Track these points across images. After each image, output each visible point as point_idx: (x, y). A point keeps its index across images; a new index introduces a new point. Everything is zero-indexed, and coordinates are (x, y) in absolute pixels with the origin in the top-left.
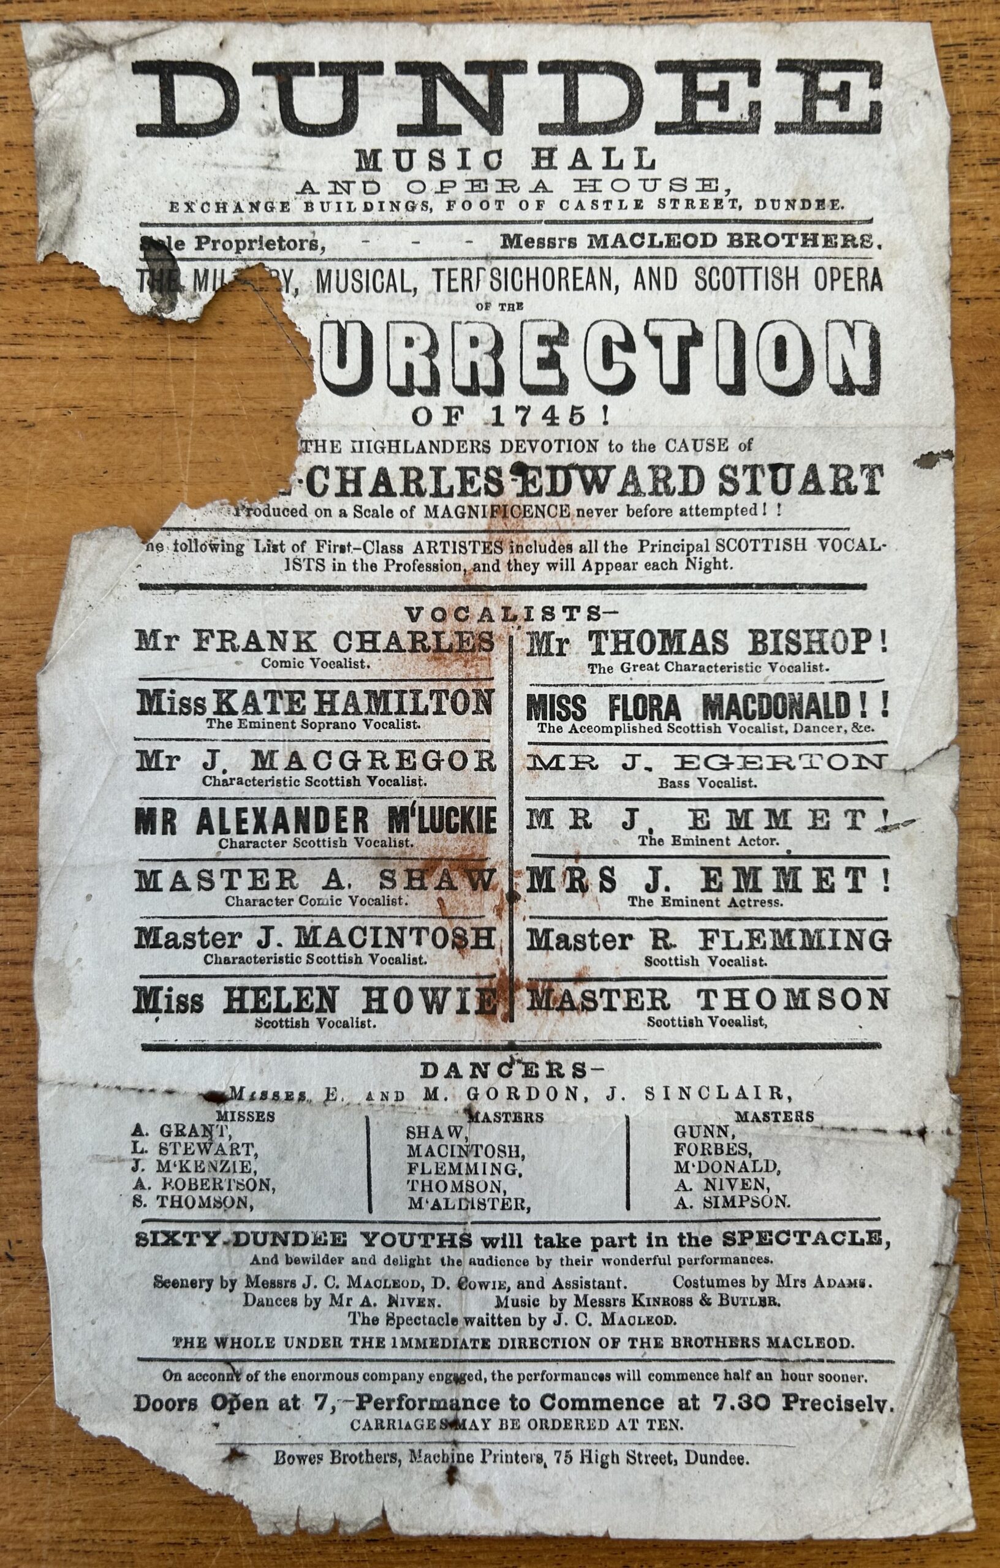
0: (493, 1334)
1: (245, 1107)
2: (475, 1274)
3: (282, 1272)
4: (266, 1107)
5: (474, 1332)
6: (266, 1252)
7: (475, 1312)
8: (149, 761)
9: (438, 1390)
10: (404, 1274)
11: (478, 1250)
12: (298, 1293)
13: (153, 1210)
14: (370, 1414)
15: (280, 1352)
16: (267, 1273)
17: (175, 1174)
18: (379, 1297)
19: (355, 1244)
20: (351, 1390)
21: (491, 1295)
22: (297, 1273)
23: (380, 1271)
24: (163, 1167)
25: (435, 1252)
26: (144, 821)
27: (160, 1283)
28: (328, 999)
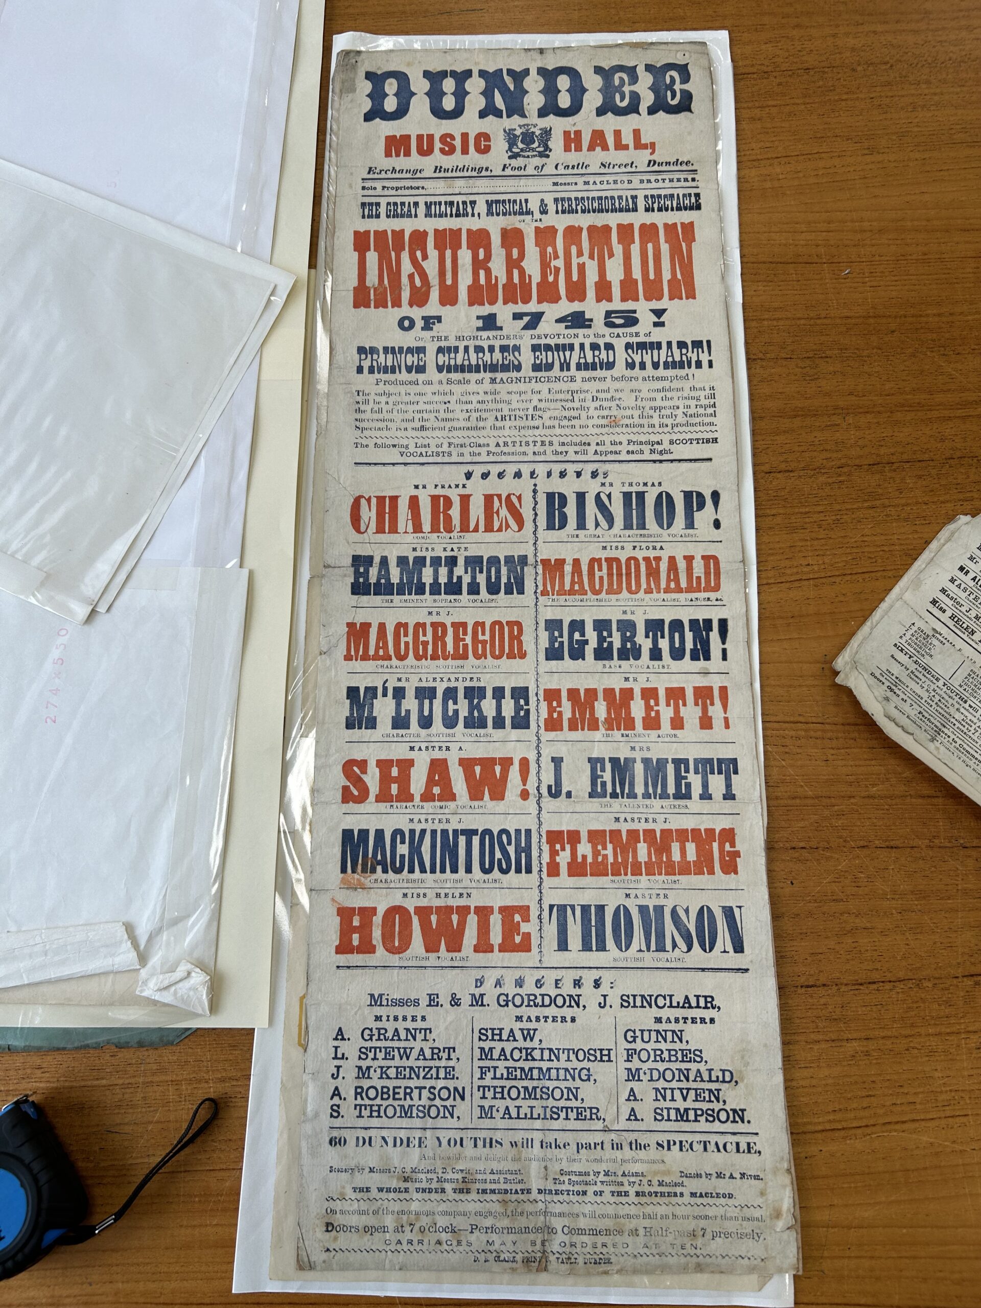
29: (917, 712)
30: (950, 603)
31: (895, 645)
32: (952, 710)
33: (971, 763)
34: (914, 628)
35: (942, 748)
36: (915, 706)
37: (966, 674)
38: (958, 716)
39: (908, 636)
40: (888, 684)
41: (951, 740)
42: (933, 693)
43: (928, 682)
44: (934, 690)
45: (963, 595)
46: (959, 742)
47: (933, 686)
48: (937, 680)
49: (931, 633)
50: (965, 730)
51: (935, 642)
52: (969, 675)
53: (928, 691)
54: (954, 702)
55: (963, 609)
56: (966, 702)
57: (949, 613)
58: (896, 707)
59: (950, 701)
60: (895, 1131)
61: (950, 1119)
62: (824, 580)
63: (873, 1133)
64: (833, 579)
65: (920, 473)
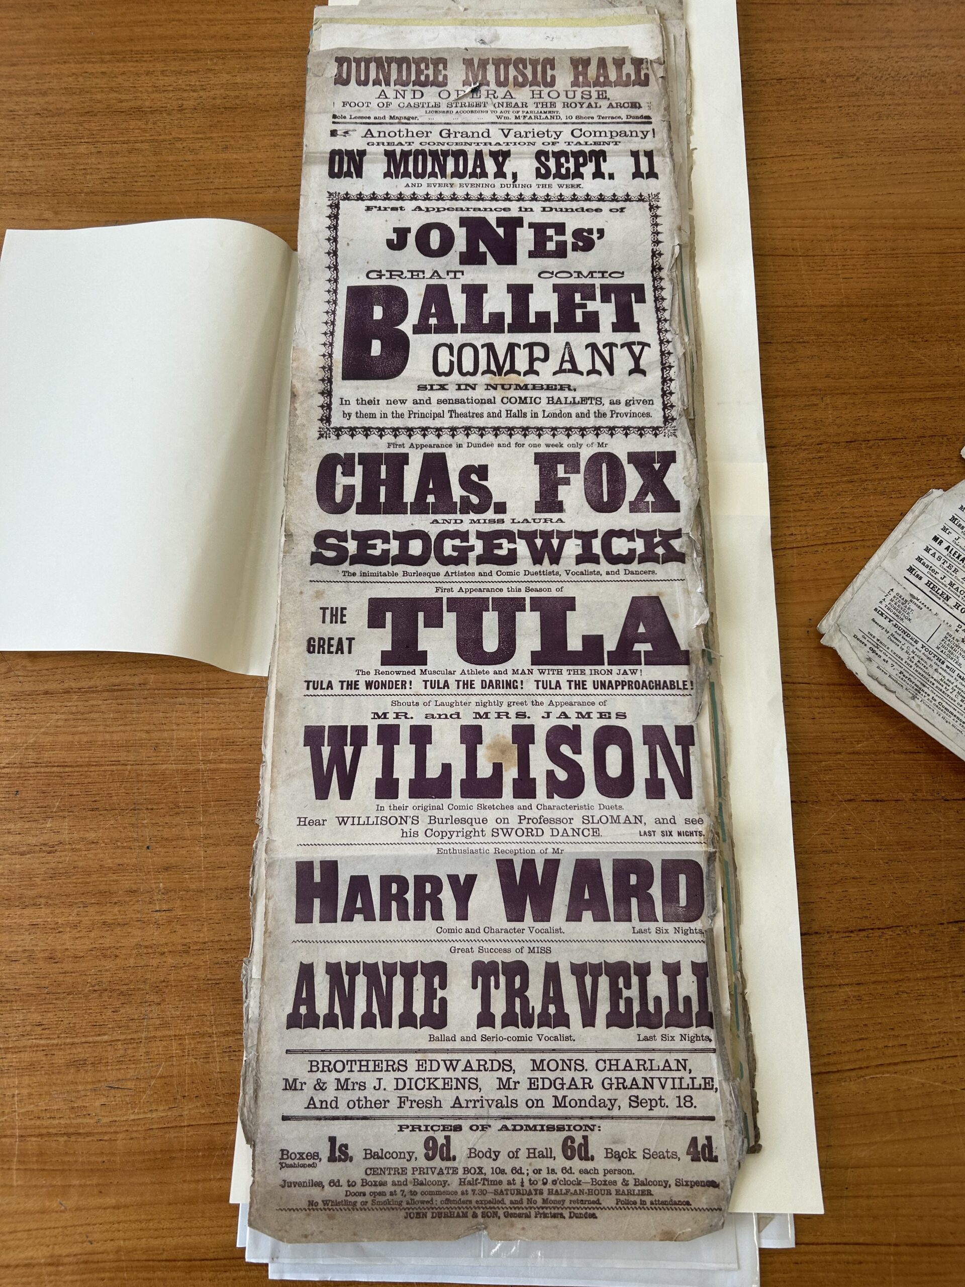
0: (936, 684)
1: (918, 603)
2: (940, 670)
3: (900, 638)
4: (922, 606)
5: (931, 680)
6: (900, 632)
7: (935, 677)
8: (944, 529)
9: (918, 684)
10: (925, 658)
11: (944, 666)
12: (900, 645)
13: (883, 606)
14: (901, 676)
15: (889, 651)
16: (896, 636)
17: (893, 603)
18: (917, 659)
19: (919, 646)
20: (900, 669)
21: (941, 677)
22: (903, 641)
23: (920, 654)
24: (892, 600)
25: (935, 660)
26: (935, 539)
27: (873, 620)
28: (948, 598)
29: (898, 672)
30: (926, 570)
31: (876, 609)
32: (931, 671)
33: (950, 720)
34: (893, 594)
35: (923, 706)
36: (896, 666)
37: (943, 637)
38: (936, 676)
39: (888, 601)
40: (869, 645)
41: (930, 698)
42: (912, 655)
43: (907, 645)
44: (913, 652)
45: (938, 563)
46: (939, 700)
47: (912, 648)
48: (916, 642)
49: (909, 598)
50: (944, 689)
51: (913, 606)
52: (946, 637)
53: (907, 652)
54: (932, 663)
55: (938, 576)
56: (943, 663)
57: (925, 580)
58: (878, 667)
59: (929, 662)
60: (888, 1073)
61: (940, 1061)
62: (806, 549)
63: (866, 1075)
64: (815, 548)
65: (895, 450)
